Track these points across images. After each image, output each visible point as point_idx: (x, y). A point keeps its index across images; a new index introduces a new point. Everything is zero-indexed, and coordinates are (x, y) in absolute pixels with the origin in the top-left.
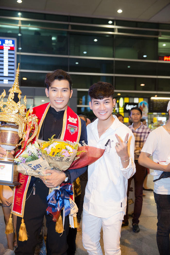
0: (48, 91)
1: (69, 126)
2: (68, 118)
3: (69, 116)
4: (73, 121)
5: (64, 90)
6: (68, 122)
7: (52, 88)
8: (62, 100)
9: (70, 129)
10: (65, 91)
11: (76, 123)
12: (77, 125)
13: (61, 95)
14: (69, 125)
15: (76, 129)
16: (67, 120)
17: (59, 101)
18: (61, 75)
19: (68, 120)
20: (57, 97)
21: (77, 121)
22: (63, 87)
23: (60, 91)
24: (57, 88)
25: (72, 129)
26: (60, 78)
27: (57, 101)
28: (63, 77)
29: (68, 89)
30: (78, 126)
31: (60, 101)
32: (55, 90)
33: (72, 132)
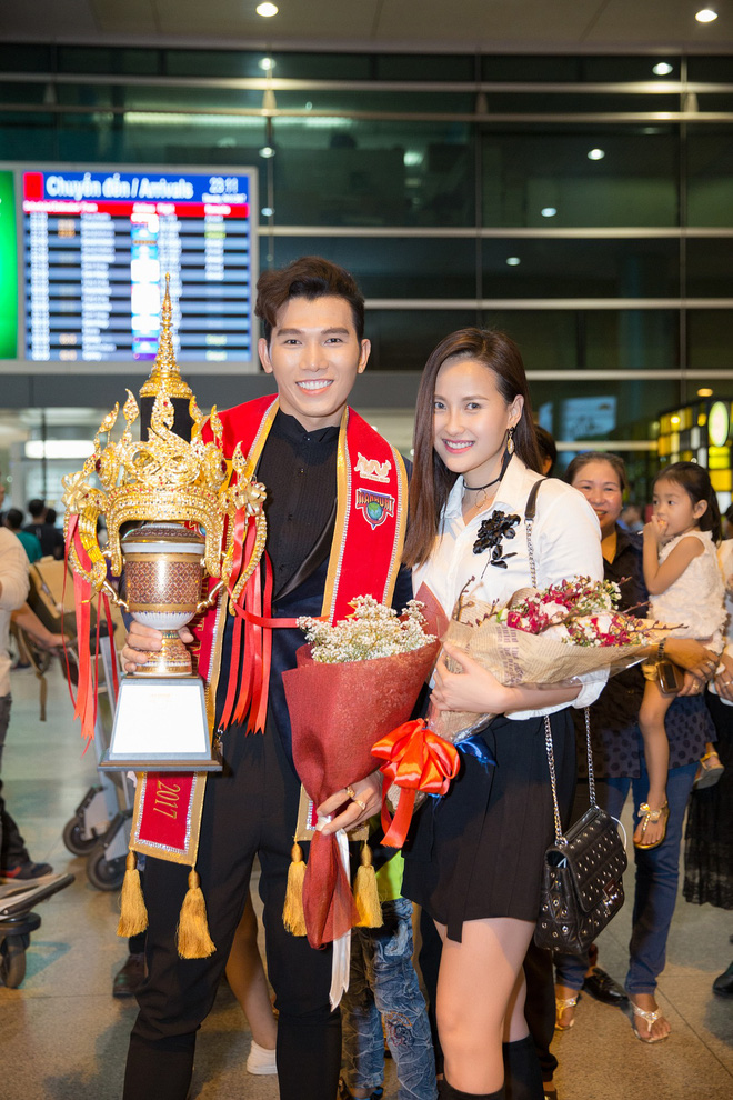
0: (268, 347)
1: (363, 494)
4: (374, 473)
5: (332, 337)
6: (357, 480)
7: (280, 332)
8: (324, 380)
9: (366, 505)
10: (334, 341)
11: (387, 480)
12: (391, 488)
13: (321, 358)
14: (360, 490)
15: (390, 507)
16: (353, 469)
17: (312, 384)
18: (314, 278)
19: (356, 469)
20: (304, 367)
21: (393, 474)
22: (327, 326)
23: (313, 343)
24: (303, 329)
25: (373, 505)
26: (313, 290)
27: (304, 385)
28: (326, 283)
29: (346, 332)
30: (395, 496)
31: (318, 385)
32: (293, 342)
33: (375, 520)
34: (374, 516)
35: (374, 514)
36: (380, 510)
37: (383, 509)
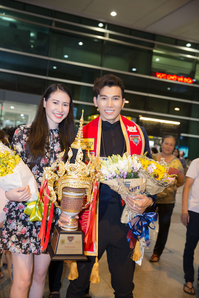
0: (97, 99)
1: (131, 136)
2: (127, 128)
3: (127, 126)
4: (133, 130)
5: (115, 98)
7: (101, 96)
9: (133, 139)
10: (116, 99)
13: (112, 104)
14: (130, 135)
18: (111, 81)
19: (128, 130)
22: (114, 95)
23: (110, 99)
24: (107, 95)
25: (135, 139)
26: (111, 84)
28: (115, 82)
29: (119, 97)
32: (104, 99)
33: (136, 143)
34: (136, 142)
35: (136, 141)
36: (137, 140)
37: (138, 139)
